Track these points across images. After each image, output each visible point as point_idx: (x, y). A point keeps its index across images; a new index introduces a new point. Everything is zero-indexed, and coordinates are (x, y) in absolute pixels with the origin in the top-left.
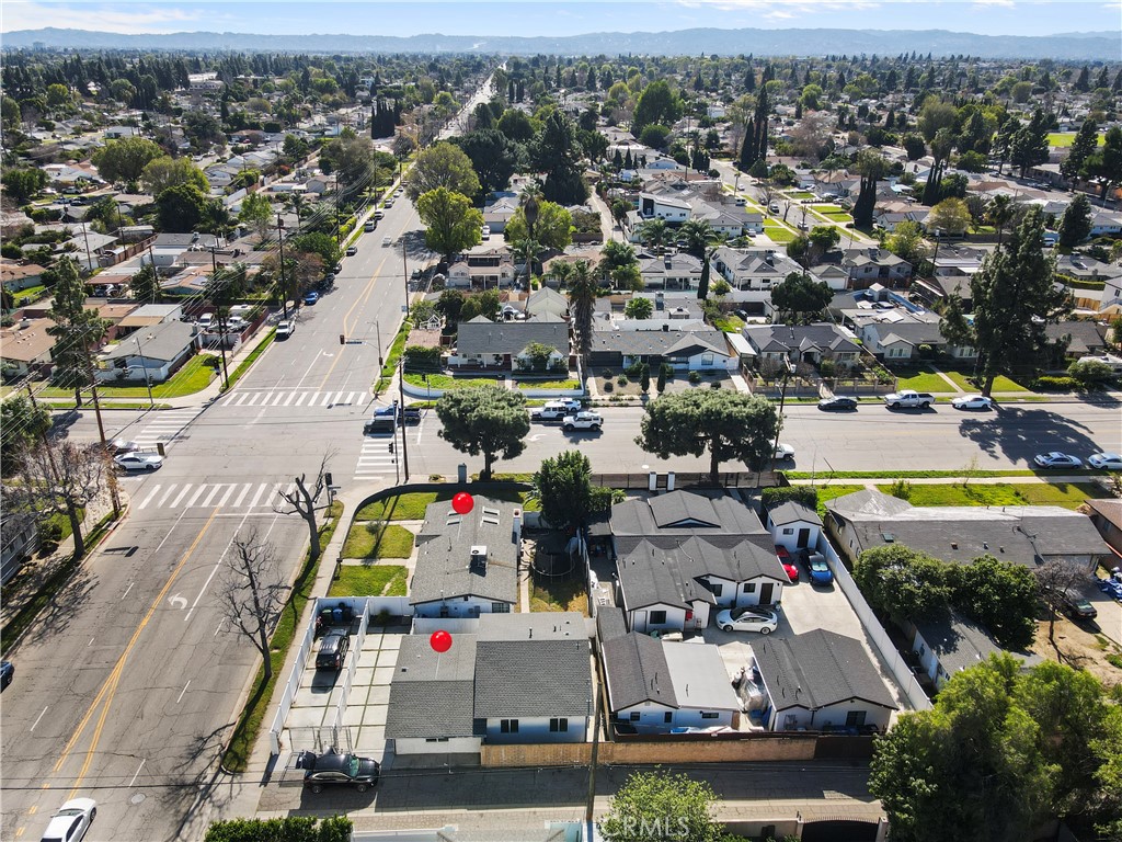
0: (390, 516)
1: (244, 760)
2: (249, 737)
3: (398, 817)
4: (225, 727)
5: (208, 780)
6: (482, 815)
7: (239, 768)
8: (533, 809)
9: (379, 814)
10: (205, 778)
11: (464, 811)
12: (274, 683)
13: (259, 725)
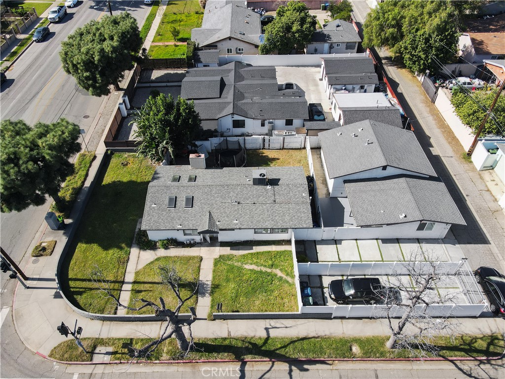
2: (468, 339)
4: (460, 369)
6: (467, 195)
7: (500, 337)
11: (469, 203)
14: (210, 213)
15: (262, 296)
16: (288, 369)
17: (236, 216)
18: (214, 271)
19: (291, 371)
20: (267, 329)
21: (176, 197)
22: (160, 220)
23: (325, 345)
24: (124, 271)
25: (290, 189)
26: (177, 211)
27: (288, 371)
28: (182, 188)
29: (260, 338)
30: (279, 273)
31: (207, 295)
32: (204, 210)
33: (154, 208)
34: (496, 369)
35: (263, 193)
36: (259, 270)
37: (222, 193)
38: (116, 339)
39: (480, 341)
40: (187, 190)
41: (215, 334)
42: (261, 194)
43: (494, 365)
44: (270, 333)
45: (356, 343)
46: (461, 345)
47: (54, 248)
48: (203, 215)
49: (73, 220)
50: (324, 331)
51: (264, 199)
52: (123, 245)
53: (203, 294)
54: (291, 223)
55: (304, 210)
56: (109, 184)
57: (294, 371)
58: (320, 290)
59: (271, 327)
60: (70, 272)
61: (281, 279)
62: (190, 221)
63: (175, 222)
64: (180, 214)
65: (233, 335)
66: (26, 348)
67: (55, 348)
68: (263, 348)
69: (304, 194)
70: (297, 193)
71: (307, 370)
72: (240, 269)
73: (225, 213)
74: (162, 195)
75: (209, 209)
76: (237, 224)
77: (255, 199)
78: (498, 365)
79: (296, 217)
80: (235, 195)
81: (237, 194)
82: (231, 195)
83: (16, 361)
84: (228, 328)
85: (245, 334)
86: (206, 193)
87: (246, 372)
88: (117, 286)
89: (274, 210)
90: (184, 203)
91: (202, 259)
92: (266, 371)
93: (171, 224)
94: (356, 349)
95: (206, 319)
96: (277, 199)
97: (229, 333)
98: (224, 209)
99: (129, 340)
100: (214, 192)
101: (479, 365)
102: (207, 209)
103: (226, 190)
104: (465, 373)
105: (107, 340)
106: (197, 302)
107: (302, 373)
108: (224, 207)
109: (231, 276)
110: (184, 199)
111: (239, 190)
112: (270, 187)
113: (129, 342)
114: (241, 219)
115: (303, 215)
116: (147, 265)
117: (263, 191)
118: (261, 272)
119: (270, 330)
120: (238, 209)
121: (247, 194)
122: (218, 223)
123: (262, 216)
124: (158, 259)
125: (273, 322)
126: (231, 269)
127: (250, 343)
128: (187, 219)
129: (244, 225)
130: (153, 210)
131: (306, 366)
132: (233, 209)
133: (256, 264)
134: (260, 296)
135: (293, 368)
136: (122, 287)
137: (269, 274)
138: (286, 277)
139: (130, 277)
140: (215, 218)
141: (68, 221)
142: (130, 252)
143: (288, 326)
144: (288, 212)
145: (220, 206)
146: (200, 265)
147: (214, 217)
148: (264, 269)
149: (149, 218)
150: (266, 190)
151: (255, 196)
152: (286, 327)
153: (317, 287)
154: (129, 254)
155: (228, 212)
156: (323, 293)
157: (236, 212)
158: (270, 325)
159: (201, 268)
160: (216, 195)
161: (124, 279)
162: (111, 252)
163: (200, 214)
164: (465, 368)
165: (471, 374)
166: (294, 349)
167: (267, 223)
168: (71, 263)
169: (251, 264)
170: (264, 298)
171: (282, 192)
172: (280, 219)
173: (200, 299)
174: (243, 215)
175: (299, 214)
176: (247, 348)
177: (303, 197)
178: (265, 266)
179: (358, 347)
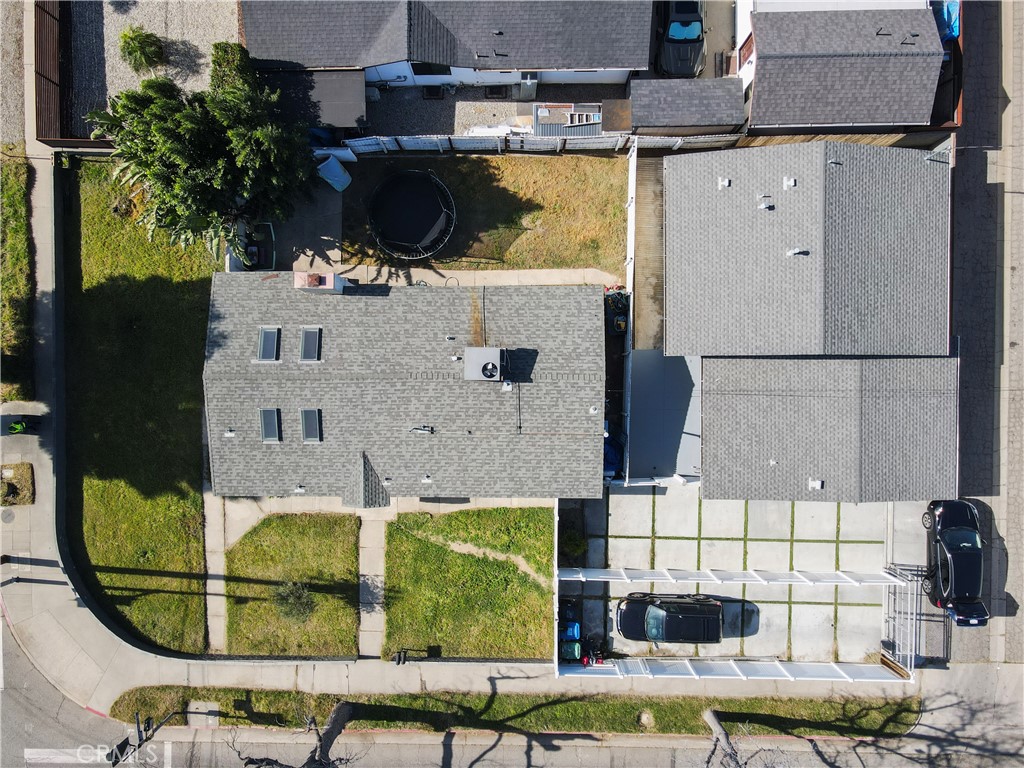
0: (189, 576)
1: (900, 705)
2: (853, 709)
3: (1010, 463)
4: (819, 753)
5: (923, 746)
6: (1013, 344)
7: (915, 707)
8: (1007, 272)
9: (1003, 490)
10: (920, 751)
11: (1005, 371)
12: (731, 701)
13: (829, 701)
14: (365, 457)
15: (485, 618)
16: (525, 744)
17: (428, 467)
18: (388, 554)
19: (530, 748)
20: (492, 680)
21: (279, 411)
22: (252, 473)
23: (594, 712)
24: (201, 549)
25: (559, 392)
26: (287, 449)
27: (525, 749)
28: (289, 384)
29: (479, 696)
30: (524, 566)
31: (378, 608)
32: (352, 448)
33: (230, 440)
34: (882, 756)
35: (491, 402)
36: (481, 556)
37: (389, 402)
38: (220, 690)
39: (874, 714)
40: (302, 389)
41: (397, 687)
42: (488, 405)
43: (883, 748)
44: (498, 687)
45: (651, 709)
46: (837, 720)
47: (33, 483)
48: (349, 461)
49: (49, 404)
50: (597, 686)
51: (494, 420)
52: (184, 485)
53: (370, 606)
54: (555, 486)
55: (588, 454)
56: (100, 287)
57: (535, 748)
58: (601, 603)
59: (499, 676)
60: (90, 551)
61: (524, 579)
62: (321, 477)
63: (286, 477)
64: (293, 457)
65: (430, 688)
66: (64, 698)
67: (116, 703)
68: (484, 717)
69: (592, 411)
70: (577, 406)
71: (557, 748)
72: (442, 551)
73: (401, 457)
74: (242, 403)
75: (361, 445)
76: (430, 486)
77: (472, 422)
78: (888, 750)
79: (567, 471)
80: (423, 408)
81: (428, 407)
82: (412, 407)
83: (56, 720)
84: (421, 675)
85: (452, 688)
86: (350, 400)
87: (453, 747)
88: (195, 585)
89: (517, 452)
90: (300, 427)
91: (361, 524)
92: (489, 747)
93: (280, 484)
94: (647, 718)
95: (379, 658)
96: (526, 420)
97: (423, 683)
98: (397, 446)
99: (244, 694)
100: (369, 398)
101: (854, 748)
102: (357, 445)
103: (399, 394)
104: (824, 760)
105: (204, 692)
106: (359, 624)
107: (548, 753)
108: (397, 442)
109: (424, 570)
110: (300, 416)
111: (431, 393)
112: (509, 388)
113: (244, 698)
114: (439, 475)
115: (583, 467)
116: (246, 536)
117: (493, 396)
118: (485, 560)
119: (497, 682)
120: (431, 447)
121: (452, 406)
122: (385, 484)
123: (487, 467)
124: (267, 522)
125: (504, 668)
126: (425, 551)
127: (460, 707)
128: (313, 470)
129: (445, 489)
130: (229, 445)
131: (556, 742)
132: (418, 446)
133: (476, 541)
134: (481, 617)
135: (534, 743)
136: (205, 584)
137: (501, 566)
138: (536, 575)
139: (217, 564)
140: (378, 470)
141: (39, 408)
142: (203, 502)
143: (531, 675)
144: (549, 457)
145: (388, 439)
146: (358, 538)
147: (375, 468)
148: (492, 555)
149: (226, 466)
150: (500, 395)
151: (471, 412)
152: (528, 678)
153: (596, 598)
154: (203, 507)
155: (408, 456)
156: (606, 610)
157: (426, 456)
158: (499, 673)
159: (361, 544)
160: (375, 408)
161: (205, 567)
162: (163, 500)
163: (343, 460)
164: (829, 751)
165: (835, 761)
166: (538, 719)
167: (498, 486)
168: (85, 528)
169: (465, 541)
170: (489, 622)
171: (537, 402)
172: (529, 474)
173: (364, 615)
174: (443, 463)
175: (575, 464)
176: (454, 715)
177: (589, 419)
178: (494, 547)
179: (651, 716)
